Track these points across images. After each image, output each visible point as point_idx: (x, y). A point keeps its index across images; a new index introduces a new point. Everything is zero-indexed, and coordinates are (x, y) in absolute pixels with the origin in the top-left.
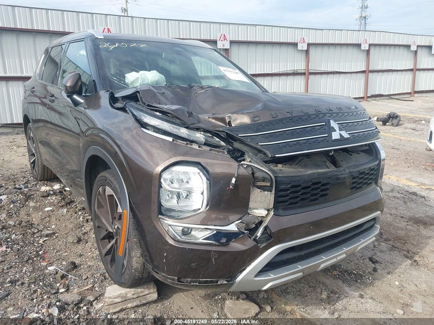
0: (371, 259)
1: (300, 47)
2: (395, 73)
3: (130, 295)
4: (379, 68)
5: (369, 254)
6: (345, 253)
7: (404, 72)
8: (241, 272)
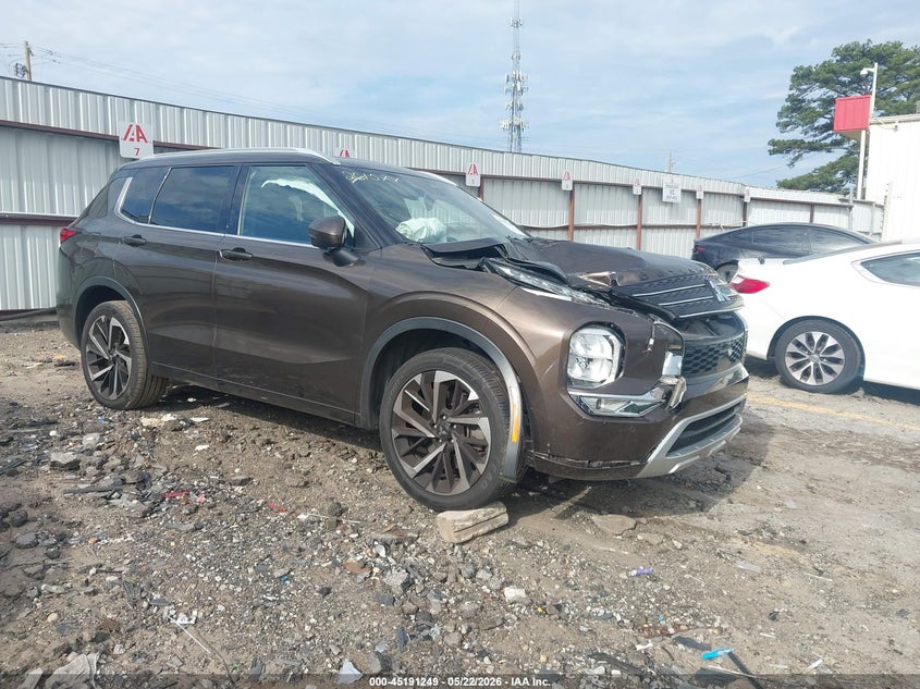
0: (717, 469)
1: (469, 182)
2: (611, 231)
3: (481, 517)
4: (588, 222)
5: (713, 465)
6: (699, 453)
7: (624, 231)
8: (651, 452)
